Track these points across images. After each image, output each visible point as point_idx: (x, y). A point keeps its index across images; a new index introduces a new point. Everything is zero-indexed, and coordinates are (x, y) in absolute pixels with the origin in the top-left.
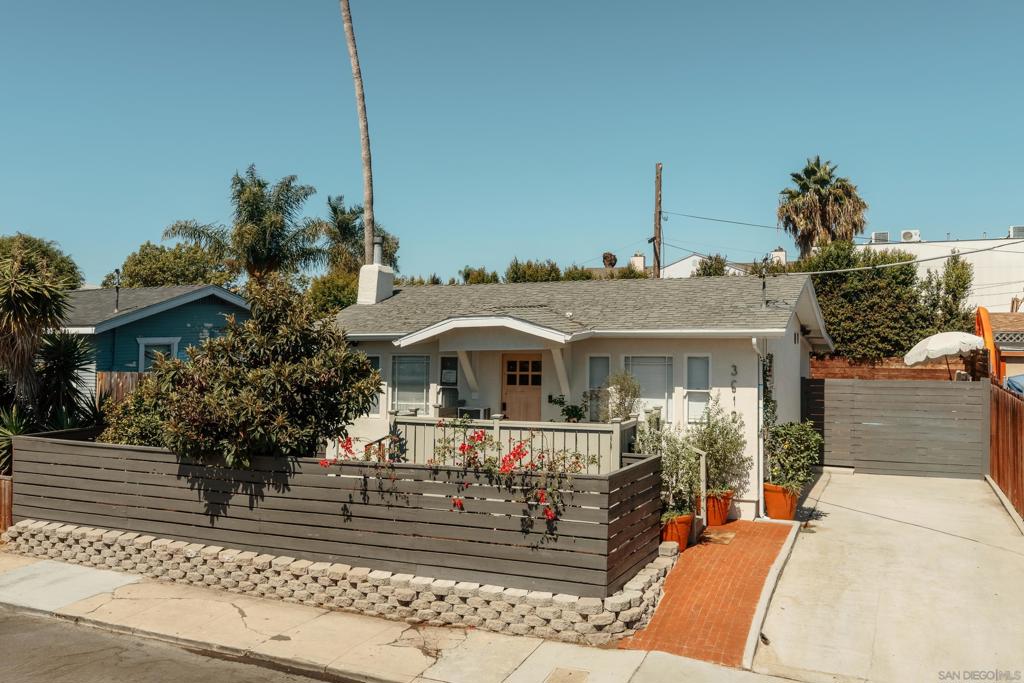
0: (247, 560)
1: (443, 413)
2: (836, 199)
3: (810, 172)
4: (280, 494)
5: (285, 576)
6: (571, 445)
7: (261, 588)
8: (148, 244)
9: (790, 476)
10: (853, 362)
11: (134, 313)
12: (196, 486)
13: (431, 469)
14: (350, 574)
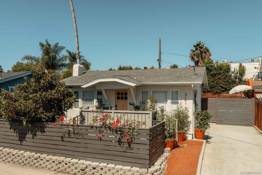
0: (32, 156)
1: (97, 108)
2: (205, 52)
3: (198, 45)
4: (42, 134)
5: (44, 161)
6: (136, 118)
7: (37, 164)
8: (19, 62)
9: (203, 126)
10: (213, 93)
11: (6, 79)
12: (16, 132)
13: (90, 126)
14: (65, 160)
